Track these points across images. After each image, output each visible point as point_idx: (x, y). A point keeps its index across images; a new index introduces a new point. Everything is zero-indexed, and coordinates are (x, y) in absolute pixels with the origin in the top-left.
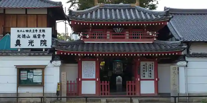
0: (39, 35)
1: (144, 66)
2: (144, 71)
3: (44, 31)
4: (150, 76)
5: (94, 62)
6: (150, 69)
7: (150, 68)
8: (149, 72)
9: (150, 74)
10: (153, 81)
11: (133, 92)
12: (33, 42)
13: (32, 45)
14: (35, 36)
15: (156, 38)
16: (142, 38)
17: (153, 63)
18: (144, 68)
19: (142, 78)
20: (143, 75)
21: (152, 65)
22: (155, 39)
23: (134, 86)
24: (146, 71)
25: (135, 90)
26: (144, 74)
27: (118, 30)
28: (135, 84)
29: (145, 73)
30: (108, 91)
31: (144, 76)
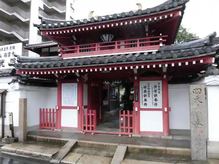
0: (9, 53)
1: (145, 87)
2: (145, 96)
3: (14, 47)
4: (156, 104)
5: (76, 85)
6: (154, 93)
7: (156, 91)
8: (154, 98)
9: (156, 100)
10: (161, 112)
11: (129, 128)
12: (4, 62)
13: (3, 65)
14: (5, 55)
15: (163, 44)
16: (140, 46)
17: (159, 84)
18: (145, 91)
19: (142, 106)
20: (144, 102)
21: (159, 87)
22: (161, 45)
23: (131, 118)
24: (149, 96)
25: (131, 125)
26: (145, 100)
27: (106, 38)
28: (131, 116)
29: (147, 99)
30: (92, 124)
31: (146, 104)
